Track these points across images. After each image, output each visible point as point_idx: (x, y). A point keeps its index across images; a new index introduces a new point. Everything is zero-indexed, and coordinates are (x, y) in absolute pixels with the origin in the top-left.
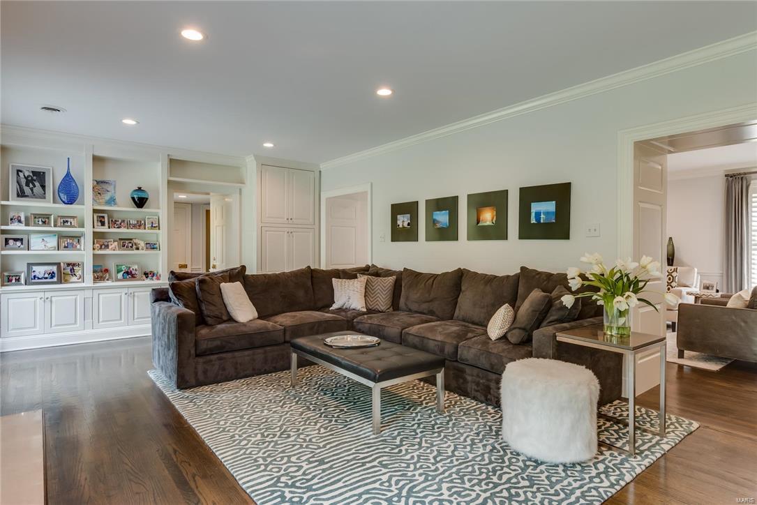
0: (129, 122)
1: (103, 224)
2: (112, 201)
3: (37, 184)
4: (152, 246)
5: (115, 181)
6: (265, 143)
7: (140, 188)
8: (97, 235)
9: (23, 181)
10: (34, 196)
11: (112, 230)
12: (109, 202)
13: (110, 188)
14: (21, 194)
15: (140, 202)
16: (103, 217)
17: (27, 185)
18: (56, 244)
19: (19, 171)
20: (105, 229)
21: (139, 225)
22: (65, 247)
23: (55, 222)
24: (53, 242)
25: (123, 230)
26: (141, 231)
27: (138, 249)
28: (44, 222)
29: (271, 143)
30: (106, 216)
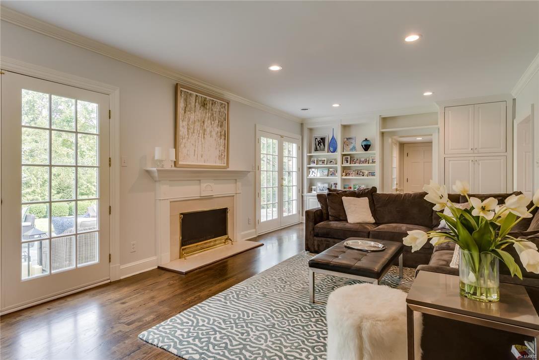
0: (336, 105)
1: (347, 162)
2: (354, 148)
3: (322, 144)
4: (373, 174)
5: (355, 137)
6: (424, 93)
7: (366, 139)
8: (344, 168)
9: (317, 143)
10: (321, 150)
11: (352, 165)
12: (351, 150)
13: (353, 141)
14: (316, 150)
15: (367, 147)
16: (348, 158)
17: (318, 145)
18: (327, 173)
19: (316, 139)
20: (348, 165)
21: (366, 161)
22: (331, 175)
23: (327, 162)
24: (326, 172)
25: (357, 165)
26: (367, 165)
27: (363, 176)
28: (323, 163)
29: (430, 91)
30: (349, 157)
